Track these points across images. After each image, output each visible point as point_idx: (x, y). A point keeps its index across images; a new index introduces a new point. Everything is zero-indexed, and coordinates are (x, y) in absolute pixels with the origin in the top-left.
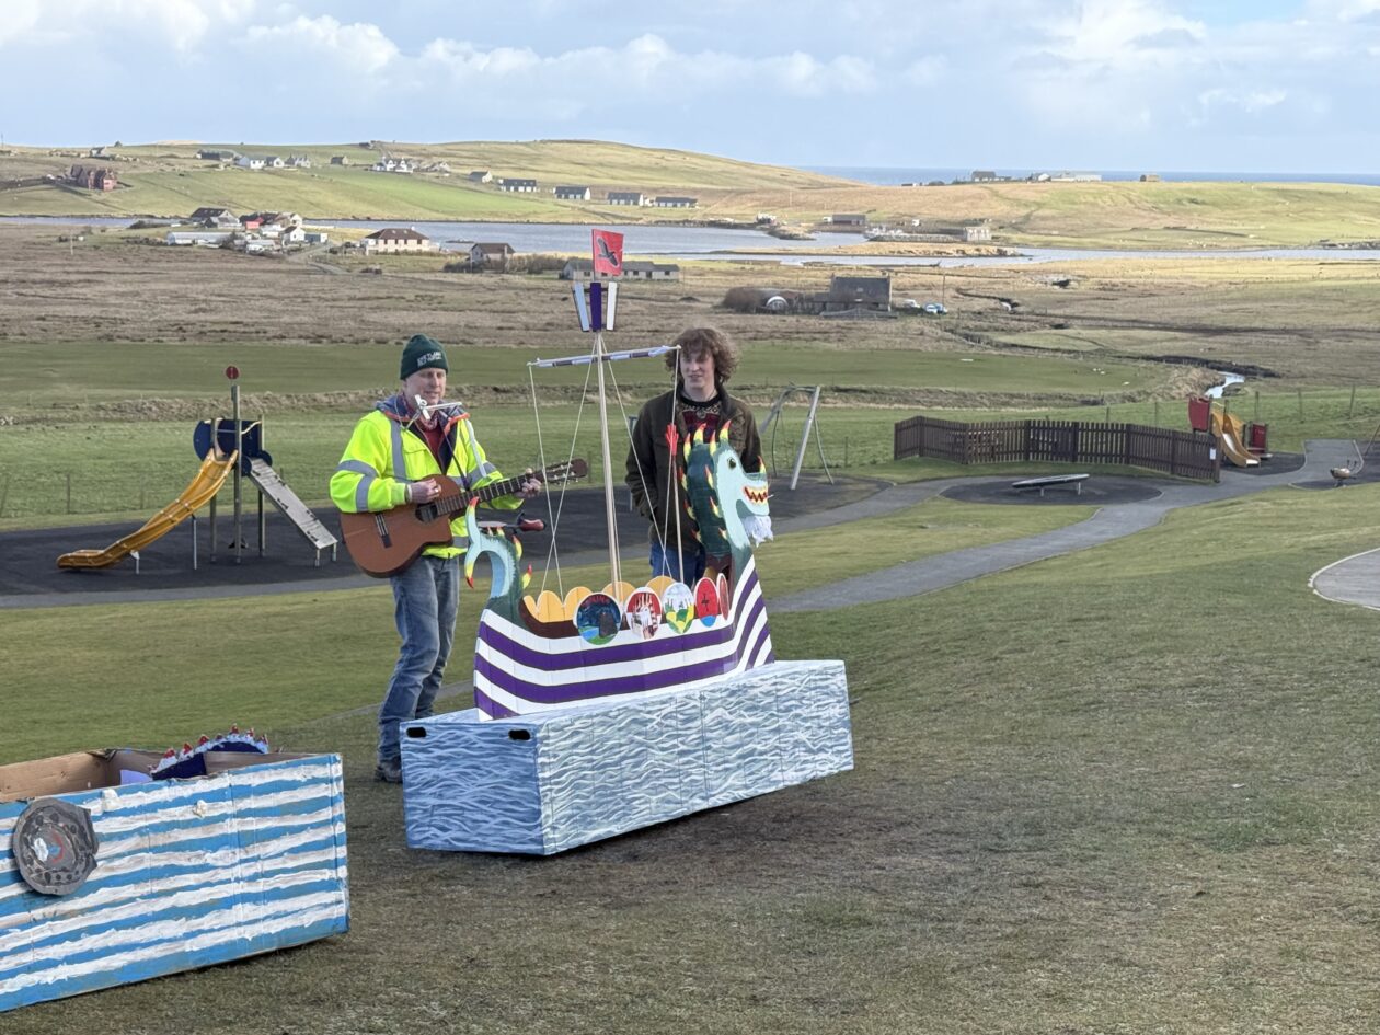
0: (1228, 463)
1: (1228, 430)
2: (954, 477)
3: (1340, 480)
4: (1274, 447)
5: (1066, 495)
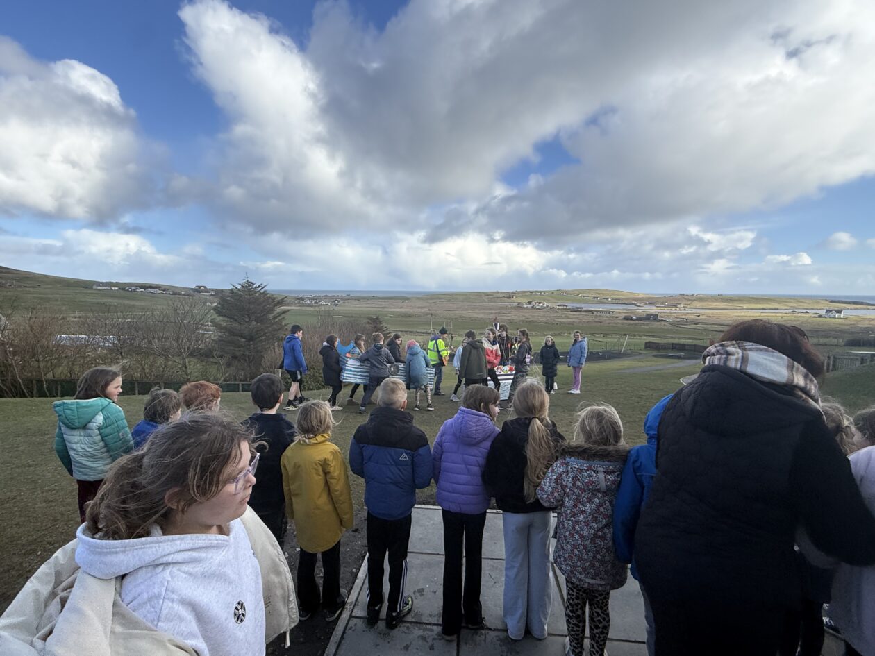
5: (679, 357)
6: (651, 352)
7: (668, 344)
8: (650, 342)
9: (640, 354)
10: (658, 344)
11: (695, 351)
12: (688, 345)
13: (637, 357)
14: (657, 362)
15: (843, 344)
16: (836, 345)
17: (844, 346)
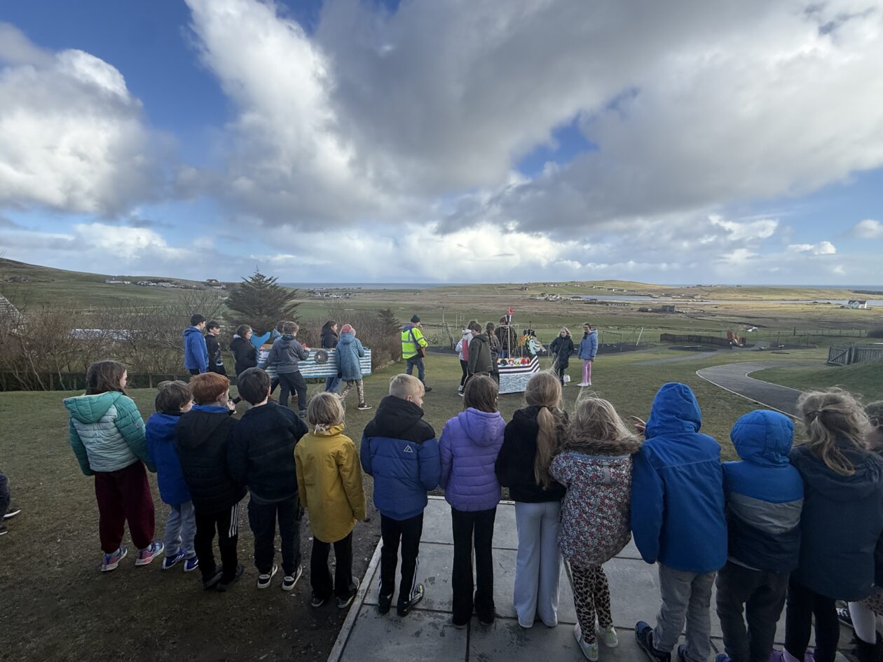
0: (735, 345)
1: (736, 338)
2: (671, 345)
3: (762, 350)
4: (747, 342)
5: (695, 349)
6: (666, 344)
7: (684, 336)
8: (666, 334)
9: (656, 346)
10: (675, 336)
11: (712, 343)
12: (706, 337)
13: (651, 350)
14: (673, 354)
15: (866, 335)
16: (858, 337)
17: (868, 337)
